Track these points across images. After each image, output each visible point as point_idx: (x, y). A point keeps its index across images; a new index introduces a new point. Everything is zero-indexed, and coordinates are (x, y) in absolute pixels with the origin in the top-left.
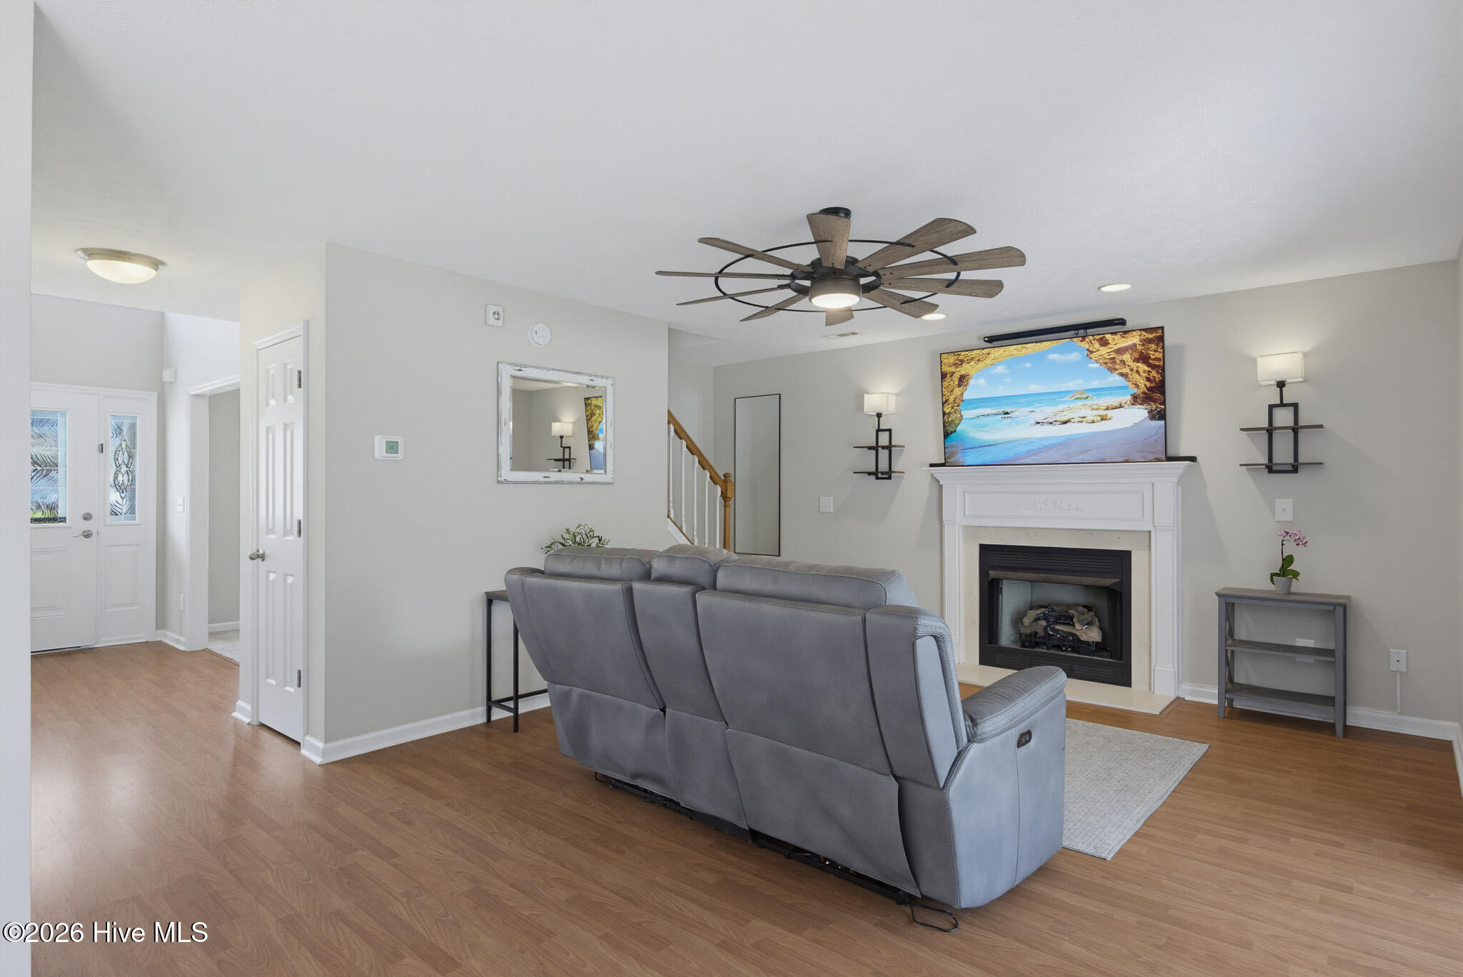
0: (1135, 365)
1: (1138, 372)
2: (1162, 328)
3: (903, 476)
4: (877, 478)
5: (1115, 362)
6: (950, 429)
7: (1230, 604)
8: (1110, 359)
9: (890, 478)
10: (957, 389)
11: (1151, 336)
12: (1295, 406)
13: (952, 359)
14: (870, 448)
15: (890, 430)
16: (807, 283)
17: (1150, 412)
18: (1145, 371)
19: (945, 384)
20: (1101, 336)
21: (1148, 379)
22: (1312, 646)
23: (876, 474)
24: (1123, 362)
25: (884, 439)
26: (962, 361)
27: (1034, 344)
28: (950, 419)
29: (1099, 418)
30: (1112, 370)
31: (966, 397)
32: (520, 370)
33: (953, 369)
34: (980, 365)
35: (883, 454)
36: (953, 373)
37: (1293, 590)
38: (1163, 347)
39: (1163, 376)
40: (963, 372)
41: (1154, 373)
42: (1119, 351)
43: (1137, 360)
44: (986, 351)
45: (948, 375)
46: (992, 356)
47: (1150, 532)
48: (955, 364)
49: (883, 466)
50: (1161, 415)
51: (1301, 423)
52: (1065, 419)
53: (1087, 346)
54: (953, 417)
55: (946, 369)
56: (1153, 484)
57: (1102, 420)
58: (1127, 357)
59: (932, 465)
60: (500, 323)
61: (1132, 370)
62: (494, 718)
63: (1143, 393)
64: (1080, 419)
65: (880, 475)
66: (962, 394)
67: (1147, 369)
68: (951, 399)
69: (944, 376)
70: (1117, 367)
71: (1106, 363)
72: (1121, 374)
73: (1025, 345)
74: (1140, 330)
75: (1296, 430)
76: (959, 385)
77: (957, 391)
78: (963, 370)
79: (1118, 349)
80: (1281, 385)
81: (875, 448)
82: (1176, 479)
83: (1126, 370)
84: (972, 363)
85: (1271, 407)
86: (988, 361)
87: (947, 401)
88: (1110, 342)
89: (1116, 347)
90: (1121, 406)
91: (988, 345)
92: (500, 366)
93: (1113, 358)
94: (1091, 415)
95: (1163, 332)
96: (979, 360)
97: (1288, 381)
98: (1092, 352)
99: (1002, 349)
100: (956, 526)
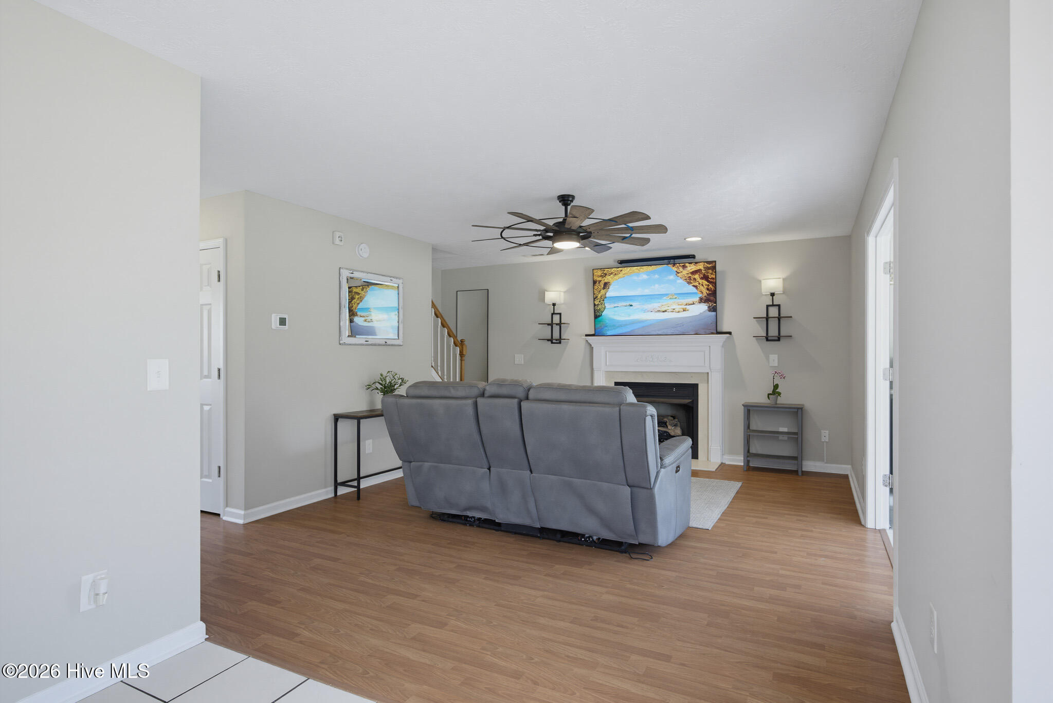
0: (701, 281)
1: (702, 285)
2: (715, 262)
3: (568, 342)
4: (552, 343)
5: (691, 279)
6: (598, 314)
7: (749, 410)
8: (689, 277)
9: (560, 343)
10: (603, 290)
11: (709, 266)
12: (779, 306)
13: (599, 273)
14: (548, 324)
15: (560, 314)
16: (551, 234)
17: (709, 307)
18: (706, 285)
19: (596, 287)
20: (683, 264)
21: (708, 289)
22: (787, 431)
23: (551, 340)
24: (695, 279)
25: (556, 319)
26: (606, 274)
27: (647, 267)
28: (598, 308)
29: (682, 310)
30: (689, 283)
32: (352, 273)
33: (600, 279)
34: (616, 277)
35: (556, 328)
36: (600, 281)
37: (778, 402)
38: (715, 272)
39: (716, 288)
40: (606, 281)
41: (711, 286)
42: (694, 273)
43: (702, 278)
44: (620, 269)
45: (597, 282)
46: (623, 272)
47: (708, 373)
48: (601, 276)
49: (556, 335)
50: (714, 309)
51: (781, 315)
52: (664, 310)
53: (676, 269)
54: (600, 307)
55: (596, 278)
56: (710, 346)
57: (684, 311)
58: (697, 276)
59: (586, 335)
60: (341, 244)
61: (699, 284)
62: (339, 493)
63: (705, 296)
64: (672, 310)
65: (554, 341)
66: (606, 294)
67: (707, 283)
68: (599, 296)
69: (595, 282)
70: (692, 281)
71: (686, 279)
72: (694, 286)
73: (641, 267)
74: (704, 262)
75: (779, 318)
76: (604, 288)
77: (603, 292)
78: (607, 279)
80: (773, 295)
81: (551, 325)
82: (721, 344)
83: (696, 284)
84: (612, 276)
85: (768, 306)
86: (621, 275)
87: (596, 297)
88: (688, 267)
89: (691, 271)
90: (694, 304)
91: (620, 265)
92: (341, 270)
93: (690, 277)
94: (678, 308)
95: (716, 264)
96: (615, 274)
97: (776, 293)
98: (678, 273)
99: (629, 268)
100: (602, 371)
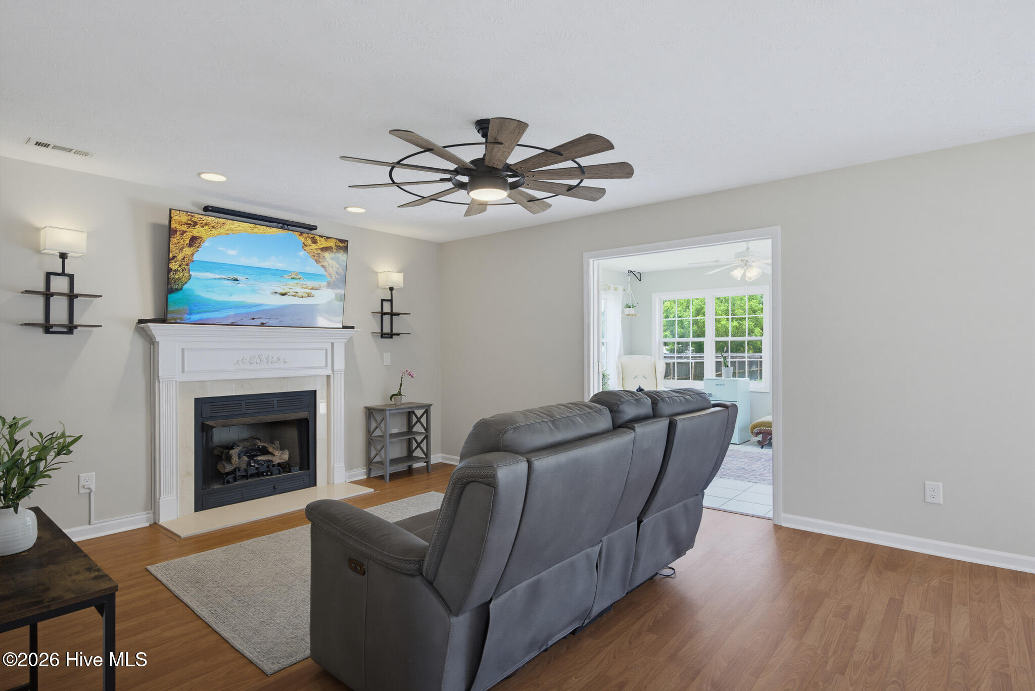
0: (330, 262)
1: (332, 267)
2: (347, 241)
3: (94, 332)
4: (49, 332)
5: (319, 257)
6: (175, 286)
8: (317, 253)
9: (69, 332)
10: (187, 247)
11: (341, 245)
12: (392, 301)
13: (184, 218)
15: (73, 276)
17: (336, 295)
18: (336, 267)
19: (173, 241)
20: (313, 236)
21: (337, 273)
23: (44, 327)
24: (324, 258)
25: (60, 285)
26: (196, 224)
27: (265, 227)
28: (177, 277)
29: (307, 295)
30: (318, 261)
31: (195, 258)
33: (184, 228)
34: (214, 232)
35: (59, 303)
36: (184, 232)
38: (347, 254)
39: (345, 273)
40: (195, 234)
41: (340, 270)
43: (332, 259)
44: (220, 220)
45: (178, 233)
46: (227, 226)
47: (330, 376)
48: (187, 224)
49: (59, 317)
50: (341, 298)
51: (393, 312)
52: (284, 292)
53: (303, 240)
54: (180, 275)
55: (176, 226)
56: (332, 343)
57: (308, 296)
58: (327, 255)
59: (141, 321)
61: (329, 265)
63: (334, 282)
64: (294, 294)
65: (54, 329)
66: (193, 255)
67: (338, 266)
68: (180, 257)
69: (172, 232)
70: (322, 260)
71: (314, 256)
72: (323, 266)
73: (257, 226)
74: (336, 239)
75: (391, 315)
76: (190, 246)
77: (187, 251)
78: (196, 231)
79: (323, 248)
80: (391, 289)
81: (45, 295)
82: (345, 341)
83: (326, 264)
84: (206, 228)
85: (382, 301)
86: (223, 230)
87: (174, 257)
88: (318, 241)
89: (321, 246)
93: (319, 253)
94: (301, 292)
95: (348, 244)
96: (213, 227)
97: (393, 287)
98: (306, 246)
99: (237, 224)
100: (174, 382)
